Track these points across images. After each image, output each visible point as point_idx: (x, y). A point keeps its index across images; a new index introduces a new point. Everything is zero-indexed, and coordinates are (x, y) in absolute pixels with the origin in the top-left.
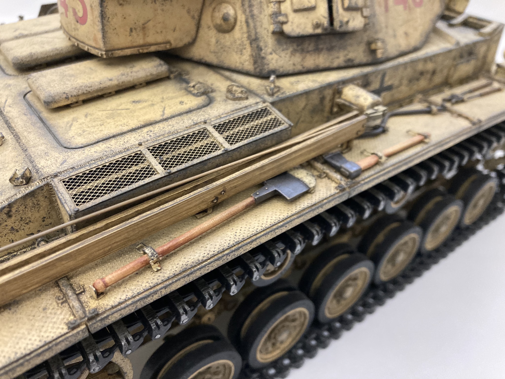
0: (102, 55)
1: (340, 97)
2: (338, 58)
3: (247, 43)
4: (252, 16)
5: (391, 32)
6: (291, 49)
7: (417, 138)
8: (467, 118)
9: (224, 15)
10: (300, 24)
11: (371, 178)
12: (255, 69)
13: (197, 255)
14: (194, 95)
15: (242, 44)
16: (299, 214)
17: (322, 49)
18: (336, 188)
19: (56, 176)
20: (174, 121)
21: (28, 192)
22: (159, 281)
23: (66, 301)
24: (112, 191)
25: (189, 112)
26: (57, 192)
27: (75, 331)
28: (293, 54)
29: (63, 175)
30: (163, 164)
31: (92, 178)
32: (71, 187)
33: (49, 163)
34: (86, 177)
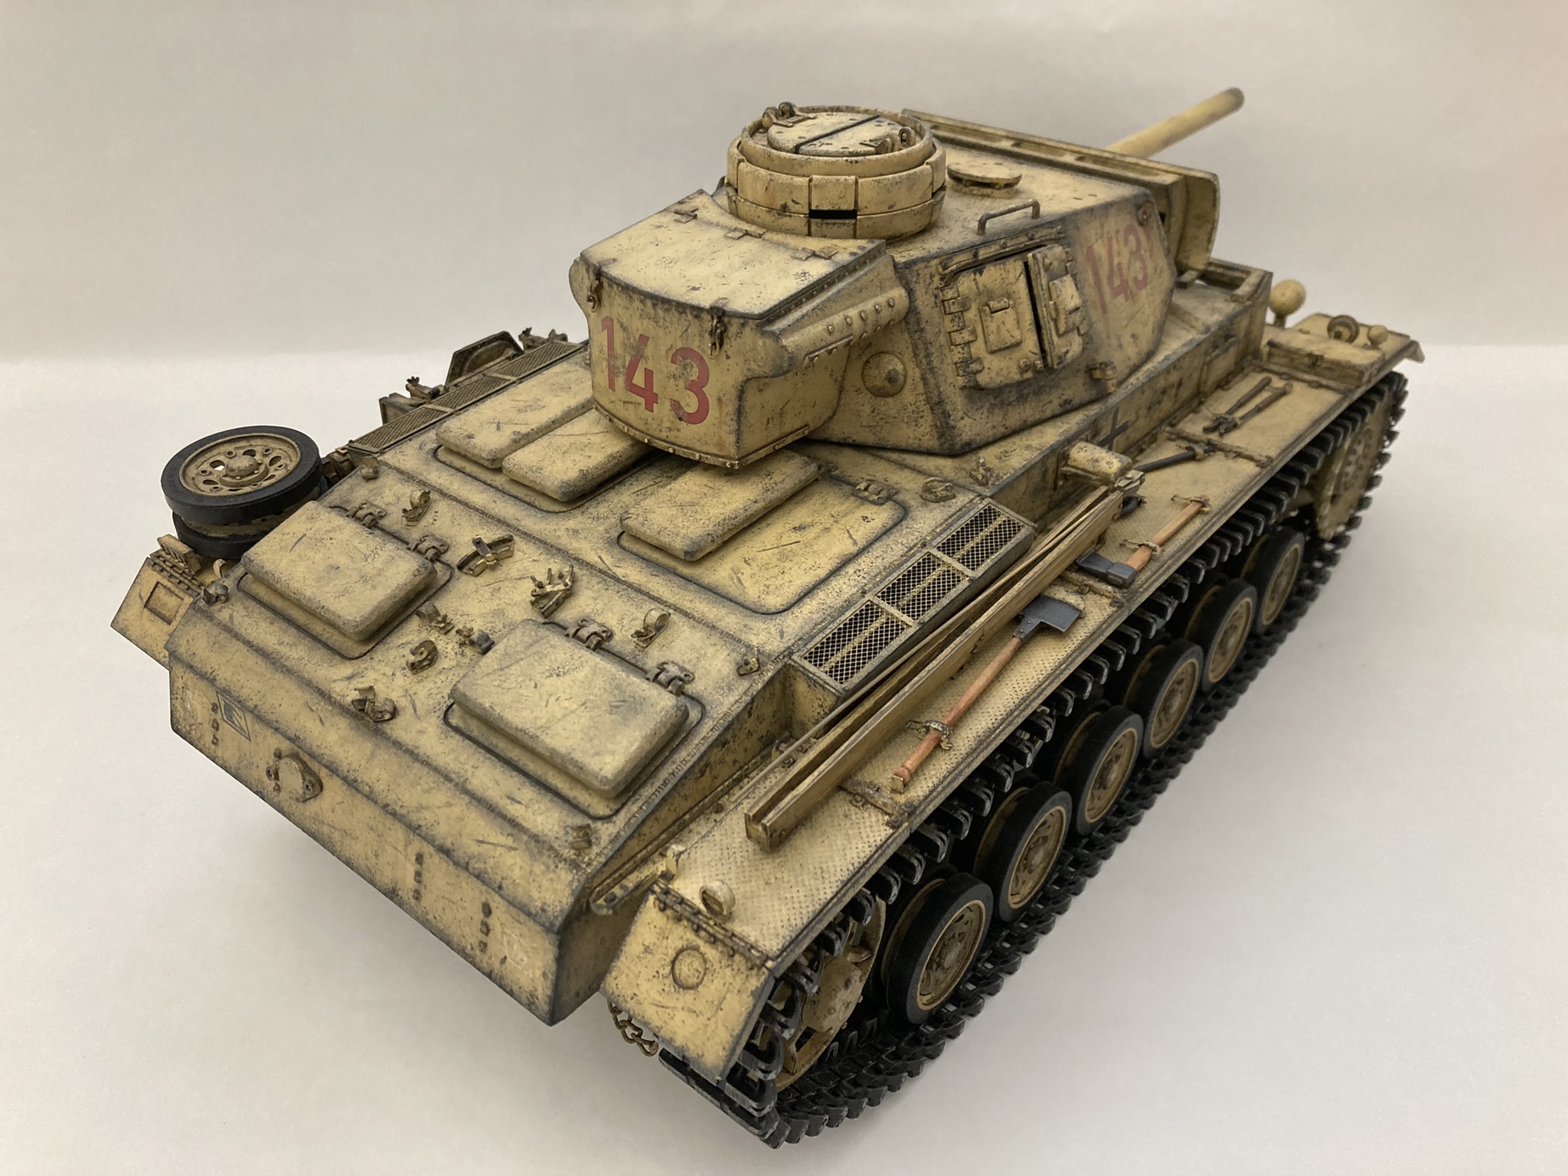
0: (732, 465)
1: (1066, 465)
2: (1051, 401)
3: (926, 410)
4: (932, 370)
5: (1114, 342)
6: (987, 405)
7: (1192, 509)
8: (1250, 458)
9: (889, 372)
10: (1001, 370)
11: (1150, 581)
12: (941, 445)
13: (984, 723)
14: (873, 503)
15: (917, 411)
16: (1080, 649)
17: (1028, 395)
18: (1111, 605)
19: (791, 653)
20: (877, 549)
21: (766, 679)
22: (960, 759)
23: (867, 802)
24: (870, 658)
25: (887, 531)
26: (805, 673)
27: (900, 830)
28: (990, 412)
29: (799, 650)
30: (908, 612)
31: (836, 648)
32: (818, 663)
33: (763, 638)
34: (828, 647)
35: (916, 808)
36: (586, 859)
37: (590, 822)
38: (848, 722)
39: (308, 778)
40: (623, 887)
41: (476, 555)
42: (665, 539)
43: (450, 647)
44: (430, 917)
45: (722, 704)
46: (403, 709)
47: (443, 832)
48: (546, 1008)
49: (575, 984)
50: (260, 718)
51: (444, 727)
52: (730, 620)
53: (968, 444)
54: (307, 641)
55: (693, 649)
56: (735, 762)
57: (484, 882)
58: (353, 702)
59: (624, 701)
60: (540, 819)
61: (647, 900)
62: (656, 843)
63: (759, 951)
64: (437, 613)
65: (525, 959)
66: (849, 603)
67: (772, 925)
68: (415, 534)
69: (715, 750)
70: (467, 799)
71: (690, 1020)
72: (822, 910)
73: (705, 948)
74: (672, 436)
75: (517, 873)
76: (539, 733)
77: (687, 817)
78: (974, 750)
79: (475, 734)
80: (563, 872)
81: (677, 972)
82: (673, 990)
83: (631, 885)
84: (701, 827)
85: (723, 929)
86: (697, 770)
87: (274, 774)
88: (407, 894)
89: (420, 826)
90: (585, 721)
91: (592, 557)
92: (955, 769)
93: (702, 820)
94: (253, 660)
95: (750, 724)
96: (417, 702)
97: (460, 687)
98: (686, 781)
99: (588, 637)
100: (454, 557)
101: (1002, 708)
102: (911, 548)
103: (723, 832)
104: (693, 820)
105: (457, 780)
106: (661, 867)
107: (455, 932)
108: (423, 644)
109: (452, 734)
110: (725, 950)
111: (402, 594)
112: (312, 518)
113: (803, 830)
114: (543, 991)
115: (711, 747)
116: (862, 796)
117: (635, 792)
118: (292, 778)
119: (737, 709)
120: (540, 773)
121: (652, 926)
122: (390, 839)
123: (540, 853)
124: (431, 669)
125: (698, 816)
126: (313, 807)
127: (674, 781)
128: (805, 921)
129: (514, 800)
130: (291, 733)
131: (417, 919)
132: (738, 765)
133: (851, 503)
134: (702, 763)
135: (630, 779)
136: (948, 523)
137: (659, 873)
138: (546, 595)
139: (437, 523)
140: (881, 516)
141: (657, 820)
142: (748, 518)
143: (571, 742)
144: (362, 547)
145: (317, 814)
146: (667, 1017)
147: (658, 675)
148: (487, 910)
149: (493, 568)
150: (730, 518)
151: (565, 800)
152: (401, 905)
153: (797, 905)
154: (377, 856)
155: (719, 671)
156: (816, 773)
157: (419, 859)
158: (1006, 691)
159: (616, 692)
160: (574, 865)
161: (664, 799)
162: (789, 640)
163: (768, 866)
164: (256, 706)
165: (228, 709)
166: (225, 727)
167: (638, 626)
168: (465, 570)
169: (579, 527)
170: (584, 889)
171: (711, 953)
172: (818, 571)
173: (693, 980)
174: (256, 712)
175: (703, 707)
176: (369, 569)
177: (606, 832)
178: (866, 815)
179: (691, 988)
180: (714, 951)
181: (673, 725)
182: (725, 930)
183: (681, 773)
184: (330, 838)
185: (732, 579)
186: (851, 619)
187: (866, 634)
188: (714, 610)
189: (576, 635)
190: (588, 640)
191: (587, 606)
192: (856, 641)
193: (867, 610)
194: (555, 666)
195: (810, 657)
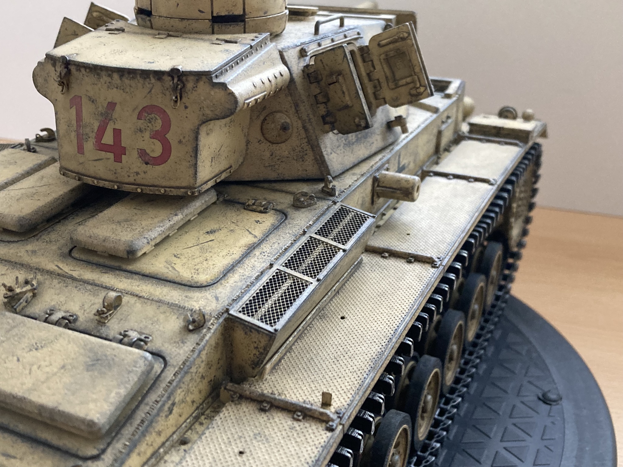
0: (193, 192)
1: (378, 185)
4: (310, 120)
8: (483, 181)
9: (283, 124)
12: (322, 171)
14: (261, 212)
15: (302, 151)
19: (228, 310)
23: (306, 415)
24: (288, 307)
25: (276, 228)
26: (242, 322)
29: (234, 307)
30: (307, 274)
31: (261, 303)
32: (250, 314)
33: (203, 303)
34: (255, 303)
35: (345, 414)
37: (80, 462)
42: (110, 244)
45: (179, 354)
52: (173, 295)
55: (147, 318)
59: (98, 360)
66: (262, 273)
76: (26, 395)
90: (66, 380)
91: (51, 267)
93: (173, 452)
99: (58, 321)
102: (297, 236)
116: (301, 411)
117: (118, 433)
120: (29, 432)
133: (245, 214)
136: (317, 218)
138: (16, 296)
140: (269, 219)
143: (56, 398)
147: (122, 339)
151: (57, 449)
155: (172, 330)
159: (89, 354)
162: (224, 301)
167: (99, 306)
169: (36, 249)
175: (164, 358)
178: (307, 425)
185: (168, 268)
186: (267, 283)
187: (281, 291)
188: (159, 289)
189: (46, 321)
190: (57, 323)
191: (52, 300)
192: (275, 297)
193: (277, 275)
194: (33, 342)
195: (243, 311)
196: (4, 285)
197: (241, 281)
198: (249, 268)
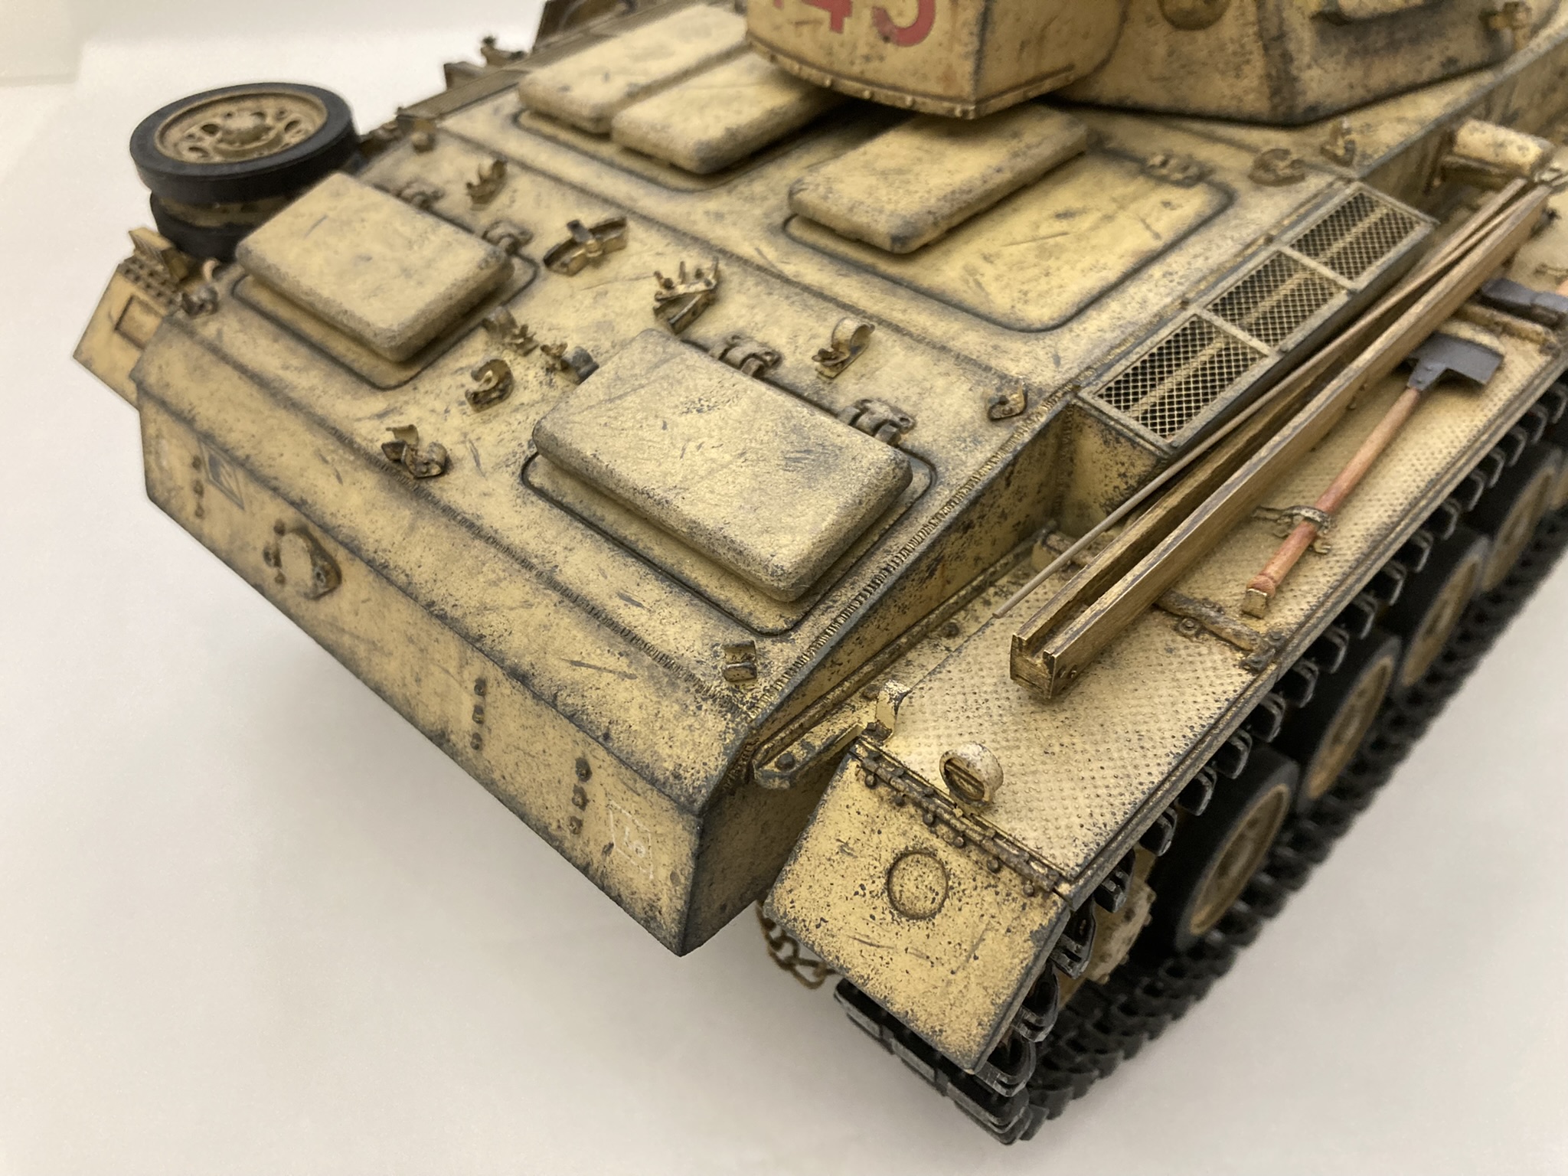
0: (964, 115)
1: (1451, 153)
2: (1430, 58)
3: (1255, 49)
6: (1345, 50)
12: (1274, 108)
14: (1178, 184)
15: (1241, 52)
16: (1504, 412)
18: (1540, 352)
19: (1077, 388)
20: (1195, 246)
21: (1037, 426)
22: (1346, 569)
23: (1203, 629)
24: (1206, 401)
25: (1203, 223)
26: (1101, 418)
27: (1264, 676)
28: (1348, 63)
29: (1088, 384)
30: (1259, 336)
31: (1149, 383)
32: (1122, 404)
33: (1027, 366)
34: (1135, 381)
35: (1287, 642)
36: (748, 697)
37: (752, 638)
38: (1173, 500)
39: (320, 562)
40: (807, 746)
41: (571, 244)
42: (861, 219)
43: (531, 373)
44: (496, 776)
45: (964, 463)
46: (460, 460)
47: (518, 645)
48: (675, 929)
49: (720, 893)
50: (256, 476)
51: (521, 488)
52: (972, 340)
53: (1313, 109)
54: (323, 365)
55: (911, 380)
56: (977, 559)
57: (580, 727)
58: (384, 446)
59: (808, 452)
60: (671, 631)
61: (844, 769)
62: (856, 678)
63: (1044, 865)
64: (512, 322)
65: (643, 849)
66: (1160, 320)
67: (1063, 823)
68: (484, 219)
69: (953, 537)
70: (555, 597)
71: (920, 970)
72: (1146, 802)
73: (946, 853)
74: (872, 70)
75: (634, 716)
76: (670, 496)
77: (904, 640)
78: (1367, 556)
79: (569, 499)
80: (710, 717)
81: (897, 888)
82: (889, 917)
83: (818, 744)
84: (925, 658)
85: (978, 823)
86: (923, 566)
87: (273, 557)
88: (462, 740)
89: (482, 637)
90: (745, 481)
91: (746, 250)
92: (1342, 582)
93: (925, 647)
94: (244, 390)
95: (1005, 500)
96: (481, 451)
97: (547, 425)
98: (908, 584)
99: (744, 361)
100: (537, 250)
101: (1399, 495)
102: (1248, 246)
103: (964, 666)
104: (911, 646)
105: (540, 567)
106: (865, 716)
107: (533, 803)
108: (491, 364)
109: (534, 498)
110: (983, 858)
111: (462, 293)
112: (337, 195)
113: (1099, 671)
114: (670, 902)
115: (948, 529)
116: (1194, 619)
117: (825, 596)
118: (299, 566)
119: (990, 472)
120: (670, 561)
121: (853, 811)
122: (437, 656)
123: (673, 684)
124: (502, 405)
125: (919, 641)
126: (328, 607)
127: (889, 581)
128: (1120, 818)
129: (629, 600)
130: (295, 495)
131: (477, 777)
132: (981, 566)
133: (1139, 184)
134: (933, 555)
135: (819, 573)
136: (1300, 212)
137: (865, 726)
138: (677, 301)
139: (516, 206)
140: (1192, 203)
141: (860, 641)
142: (988, 194)
143: (723, 512)
144: (406, 230)
145: (335, 618)
146: (878, 960)
147: (856, 417)
148: (584, 771)
149: (596, 263)
150: (962, 192)
151: (713, 604)
152: (453, 754)
153: (1102, 791)
154: (418, 680)
155: (957, 413)
156: (1129, 577)
157: (481, 687)
158: (1402, 469)
159: (793, 437)
160: (729, 706)
161: (873, 609)
162: (1070, 368)
163: (1046, 725)
164: (248, 457)
165: (214, 463)
166: (211, 491)
167: (823, 342)
168: (556, 266)
169: (725, 209)
170: (744, 745)
171: (957, 862)
172: (1104, 273)
173: (924, 905)
174: (247, 465)
175: (933, 468)
176: (414, 259)
177: (779, 656)
178: (1204, 650)
179: (922, 917)
180: (963, 861)
181: (889, 491)
182: (985, 827)
183: (900, 569)
184: (353, 653)
185: (967, 282)
186: (1169, 342)
187: (1195, 365)
188: (943, 324)
189: (723, 358)
190: (740, 366)
191: (740, 317)
192: (1181, 374)
193: (1193, 329)
194: (695, 396)
195: (1108, 394)
196: (658, 275)
197: (1113, 331)
198: (1134, 304)
